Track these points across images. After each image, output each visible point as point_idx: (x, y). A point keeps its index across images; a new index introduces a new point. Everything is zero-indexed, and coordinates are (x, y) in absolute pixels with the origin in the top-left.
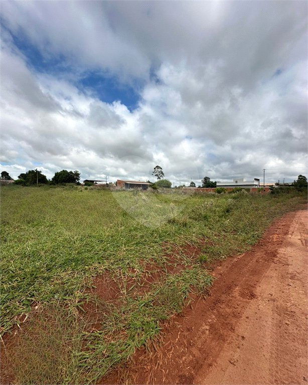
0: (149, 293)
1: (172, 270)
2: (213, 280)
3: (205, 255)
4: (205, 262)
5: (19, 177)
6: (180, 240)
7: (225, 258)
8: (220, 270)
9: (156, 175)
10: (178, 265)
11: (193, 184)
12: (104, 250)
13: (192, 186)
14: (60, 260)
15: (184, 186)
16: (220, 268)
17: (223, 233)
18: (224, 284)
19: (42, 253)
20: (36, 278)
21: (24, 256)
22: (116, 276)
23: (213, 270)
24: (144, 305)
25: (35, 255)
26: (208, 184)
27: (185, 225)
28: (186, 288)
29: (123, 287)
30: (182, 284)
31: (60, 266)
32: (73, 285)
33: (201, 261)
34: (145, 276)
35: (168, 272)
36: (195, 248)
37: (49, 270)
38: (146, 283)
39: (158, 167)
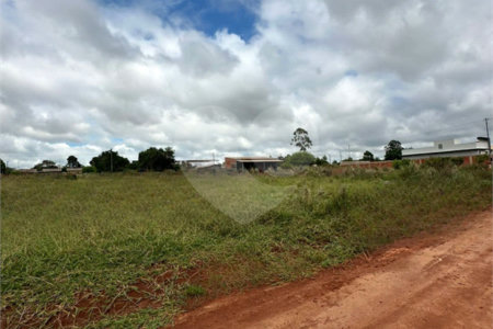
5: (91, 163)
9: (298, 145)
11: (368, 156)
13: (367, 160)
39: (300, 131)
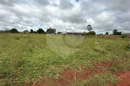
0: (86, 80)
1: (97, 72)
2: (119, 80)
3: (114, 68)
4: (114, 71)
6: (101, 59)
7: (126, 71)
8: (123, 76)
9: (88, 29)
10: (99, 70)
11: (107, 33)
12: (67, 60)
13: (107, 34)
14: (51, 62)
15: (102, 34)
16: (123, 75)
17: (125, 58)
18: (125, 83)
19: (45, 58)
20: (44, 67)
21: (40, 59)
22: (72, 71)
23: (119, 76)
24: (84, 85)
25: (43, 59)
26: (116, 33)
27: (103, 52)
28: (104, 81)
29: (74, 76)
30: (102, 79)
31: (51, 64)
32: (56, 71)
33: (112, 70)
34: (84, 73)
35: (95, 73)
36: (108, 64)
37: (48, 65)
38: (84, 76)
39: (89, 25)
